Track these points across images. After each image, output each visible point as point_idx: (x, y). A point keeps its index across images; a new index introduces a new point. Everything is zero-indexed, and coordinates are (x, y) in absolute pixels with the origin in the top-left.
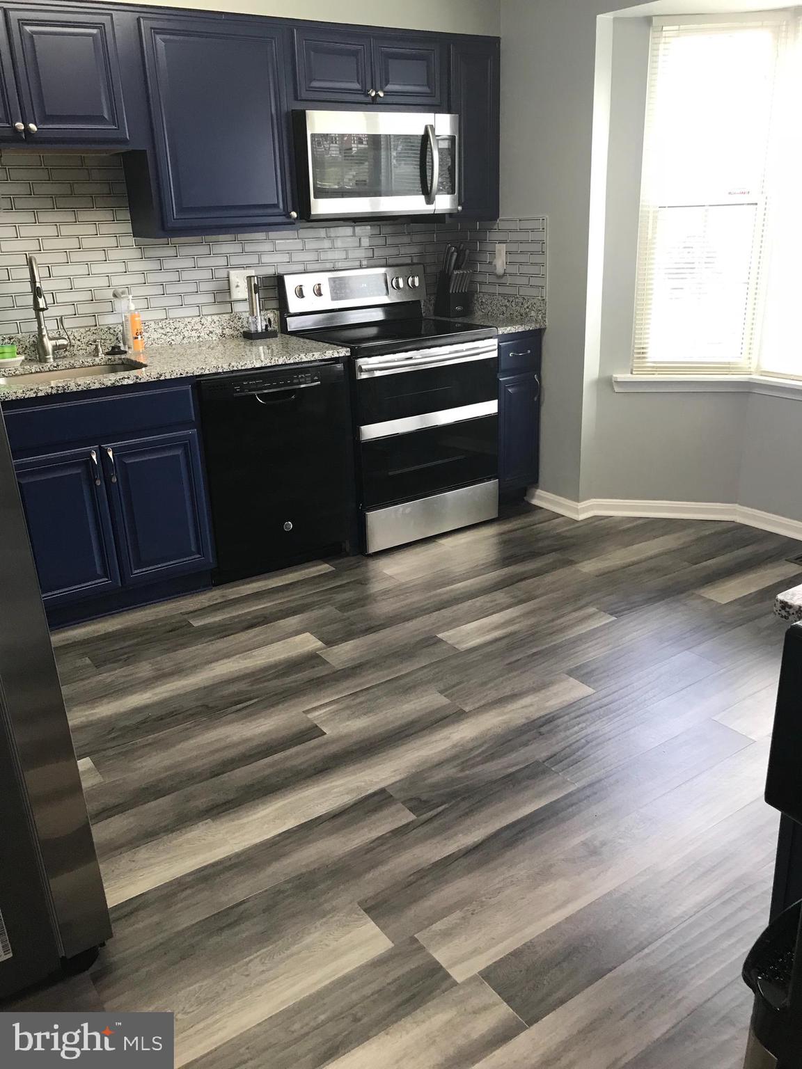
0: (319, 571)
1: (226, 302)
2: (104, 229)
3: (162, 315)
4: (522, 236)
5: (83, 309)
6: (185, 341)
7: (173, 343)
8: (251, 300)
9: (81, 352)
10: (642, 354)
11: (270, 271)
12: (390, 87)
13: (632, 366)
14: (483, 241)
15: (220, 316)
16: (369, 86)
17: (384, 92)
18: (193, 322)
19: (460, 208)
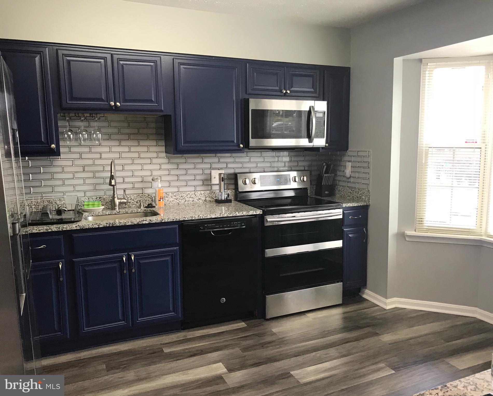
0: (238, 326)
1: (208, 185)
2: (152, 149)
3: (176, 190)
4: (359, 159)
5: (137, 186)
6: (186, 203)
7: (180, 203)
8: (220, 184)
9: (133, 206)
10: (421, 221)
11: (232, 171)
12: (293, 89)
13: (416, 227)
14: (341, 160)
15: (205, 191)
16: (283, 87)
17: (290, 91)
18: (191, 194)
19: (327, 145)
